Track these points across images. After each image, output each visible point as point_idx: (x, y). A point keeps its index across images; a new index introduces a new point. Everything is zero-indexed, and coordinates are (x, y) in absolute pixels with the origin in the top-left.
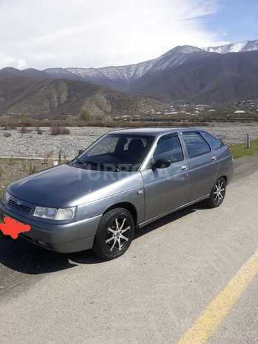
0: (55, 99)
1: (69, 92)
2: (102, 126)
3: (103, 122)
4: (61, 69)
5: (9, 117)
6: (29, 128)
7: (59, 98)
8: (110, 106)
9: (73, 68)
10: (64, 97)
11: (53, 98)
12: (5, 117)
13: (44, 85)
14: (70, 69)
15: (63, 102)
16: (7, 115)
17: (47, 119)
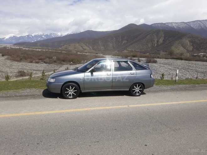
0: (156, 42)
1: (165, 37)
2: (182, 59)
3: (183, 57)
4: (162, 23)
5: (128, 51)
6: (135, 58)
7: (158, 42)
8: (192, 47)
9: (169, 23)
10: (161, 41)
11: (154, 41)
12: (125, 51)
13: (150, 34)
14: (167, 23)
15: (159, 44)
16: (127, 50)
17: (148, 54)
